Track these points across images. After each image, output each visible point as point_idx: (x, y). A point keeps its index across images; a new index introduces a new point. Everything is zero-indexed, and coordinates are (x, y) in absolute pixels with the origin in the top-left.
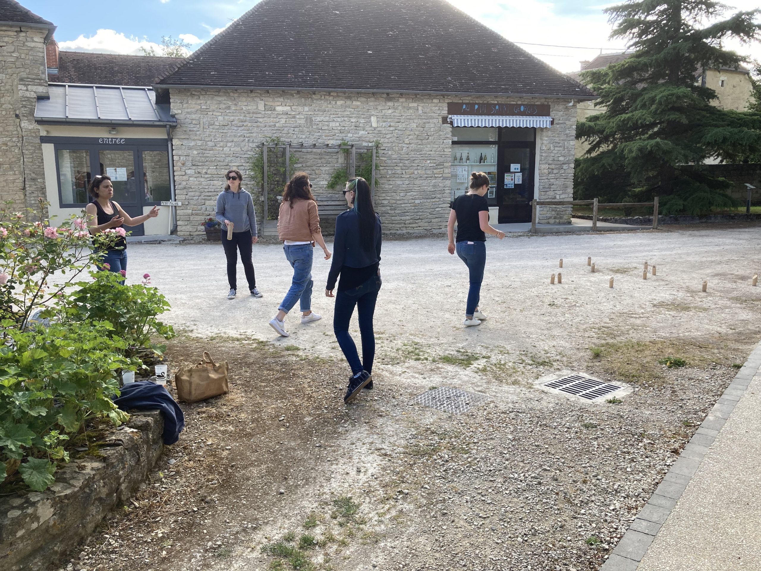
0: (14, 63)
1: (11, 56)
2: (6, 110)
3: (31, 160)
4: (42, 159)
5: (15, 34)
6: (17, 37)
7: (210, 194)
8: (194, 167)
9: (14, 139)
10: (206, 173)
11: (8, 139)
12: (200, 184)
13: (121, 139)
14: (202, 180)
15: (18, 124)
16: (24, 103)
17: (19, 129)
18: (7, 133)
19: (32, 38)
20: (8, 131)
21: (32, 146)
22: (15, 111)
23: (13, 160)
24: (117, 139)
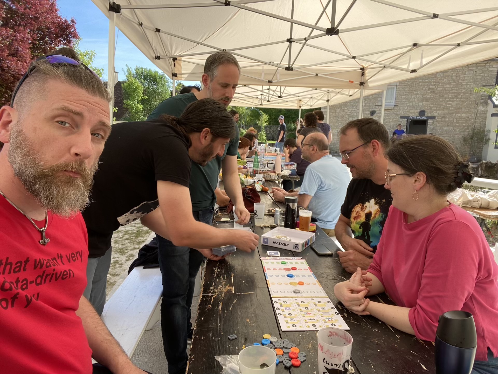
0: (480, 79)
1: (480, 75)
2: (472, 101)
3: (479, 125)
4: (485, 125)
5: (484, 64)
6: (485, 66)
9: (472, 115)
11: (470, 115)
15: (476, 108)
16: (482, 98)
17: (476, 110)
18: (469, 112)
19: (492, 66)
20: (470, 111)
21: (482, 118)
22: (476, 101)
23: (470, 125)
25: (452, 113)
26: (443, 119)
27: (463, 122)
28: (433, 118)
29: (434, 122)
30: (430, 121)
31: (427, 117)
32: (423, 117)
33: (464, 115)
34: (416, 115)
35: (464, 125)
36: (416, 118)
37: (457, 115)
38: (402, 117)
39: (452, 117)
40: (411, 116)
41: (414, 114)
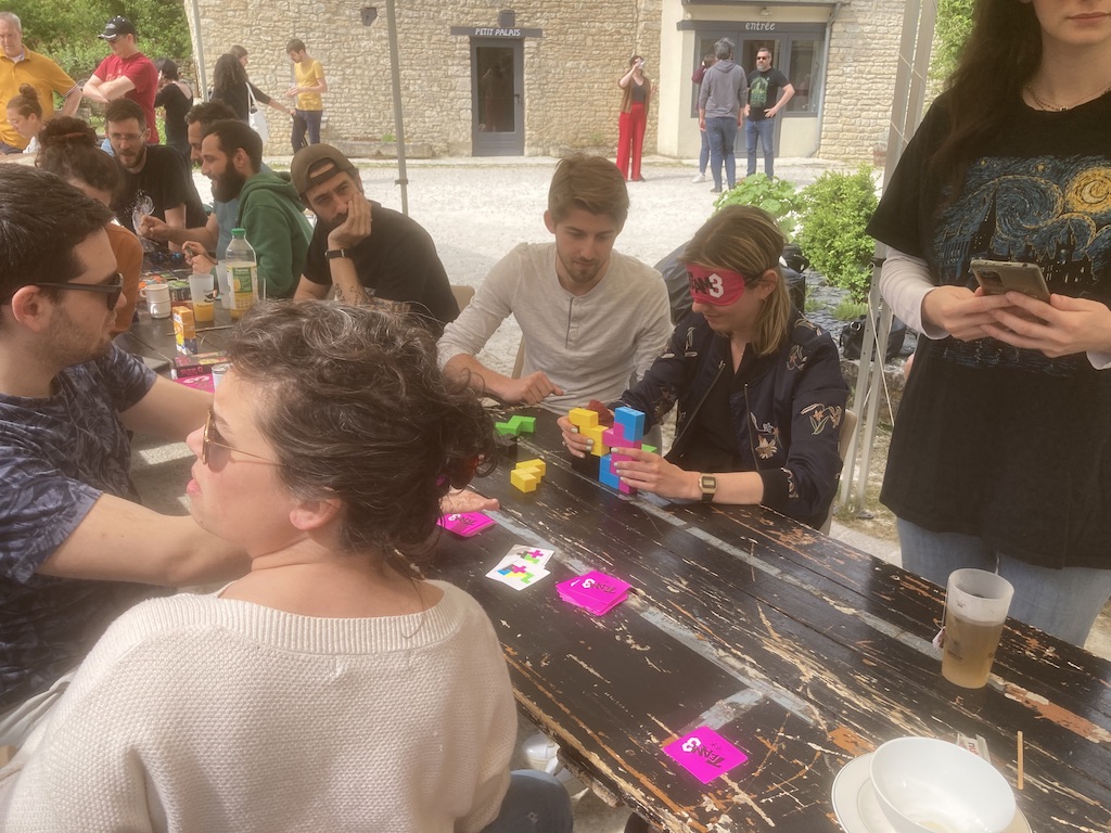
4: (659, 53)
7: (870, 102)
8: (856, 64)
9: (628, 25)
10: (869, 73)
11: (622, 25)
12: (859, 89)
13: (771, 23)
14: (863, 81)
17: (634, 11)
18: (621, 17)
20: (622, 14)
21: (650, 34)
23: (624, 52)
24: (766, 23)
25: (580, 20)
26: (562, 37)
27: (608, 44)
28: (536, 33)
29: (539, 44)
30: (529, 44)
31: (523, 30)
32: (511, 31)
33: (609, 26)
34: (492, 24)
35: (611, 53)
36: (494, 32)
37: (592, 24)
38: (456, 30)
39: (582, 32)
40: (480, 28)
41: (487, 22)
